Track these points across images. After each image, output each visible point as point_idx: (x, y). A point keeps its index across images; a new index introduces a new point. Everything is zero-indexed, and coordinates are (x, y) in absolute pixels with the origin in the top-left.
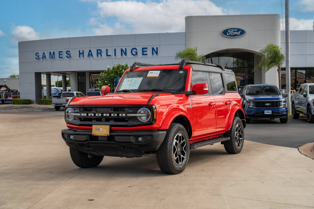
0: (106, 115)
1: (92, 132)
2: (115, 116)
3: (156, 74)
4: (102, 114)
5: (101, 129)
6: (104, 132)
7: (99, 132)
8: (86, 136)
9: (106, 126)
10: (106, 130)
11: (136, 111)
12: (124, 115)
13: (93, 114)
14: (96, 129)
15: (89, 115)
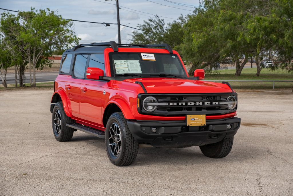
0: (199, 104)
2: (209, 104)
3: (150, 57)
4: (195, 102)
5: (196, 118)
6: (200, 122)
7: (195, 122)
8: (180, 127)
9: (202, 115)
10: (202, 120)
11: (225, 99)
12: (217, 103)
13: (185, 103)
14: (191, 119)
15: (179, 105)
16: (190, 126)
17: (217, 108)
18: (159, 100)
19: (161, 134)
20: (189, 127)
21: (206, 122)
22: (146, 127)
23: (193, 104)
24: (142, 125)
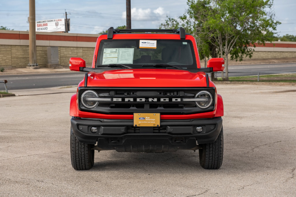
0: (152, 101)
1: (133, 122)
2: (166, 101)
3: (152, 44)
4: (147, 98)
5: (146, 118)
6: (151, 122)
7: (145, 122)
8: (124, 128)
9: (154, 114)
10: (154, 120)
11: (193, 95)
12: (179, 100)
13: (132, 99)
14: (140, 118)
15: (125, 101)
16: (138, 126)
17: (180, 105)
18: (101, 95)
19: (102, 134)
20: (136, 127)
21: (161, 122)
22: (83, 126)
23: (144, 101)
24: (79, 123)
